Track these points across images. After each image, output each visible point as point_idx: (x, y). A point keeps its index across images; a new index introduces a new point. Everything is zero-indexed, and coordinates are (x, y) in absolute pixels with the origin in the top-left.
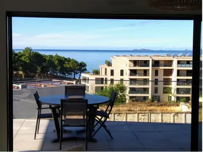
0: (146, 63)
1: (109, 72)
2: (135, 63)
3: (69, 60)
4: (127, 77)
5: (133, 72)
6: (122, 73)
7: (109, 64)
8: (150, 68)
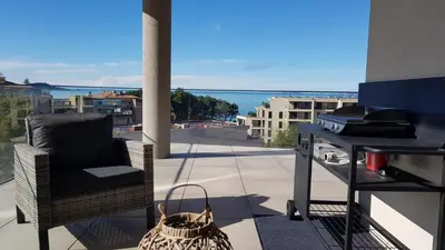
0: (307, 105)
1: (267, 115)
2: (296, 105)
3: (220, 102)
4: (286, 120)
5: (293, 115)
6: (281, 115)
7: (268, 106)
8: (312, 110)
